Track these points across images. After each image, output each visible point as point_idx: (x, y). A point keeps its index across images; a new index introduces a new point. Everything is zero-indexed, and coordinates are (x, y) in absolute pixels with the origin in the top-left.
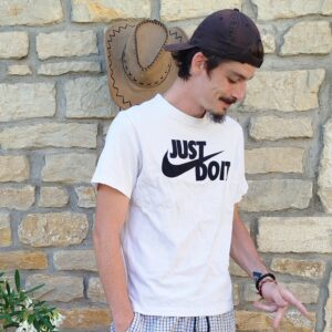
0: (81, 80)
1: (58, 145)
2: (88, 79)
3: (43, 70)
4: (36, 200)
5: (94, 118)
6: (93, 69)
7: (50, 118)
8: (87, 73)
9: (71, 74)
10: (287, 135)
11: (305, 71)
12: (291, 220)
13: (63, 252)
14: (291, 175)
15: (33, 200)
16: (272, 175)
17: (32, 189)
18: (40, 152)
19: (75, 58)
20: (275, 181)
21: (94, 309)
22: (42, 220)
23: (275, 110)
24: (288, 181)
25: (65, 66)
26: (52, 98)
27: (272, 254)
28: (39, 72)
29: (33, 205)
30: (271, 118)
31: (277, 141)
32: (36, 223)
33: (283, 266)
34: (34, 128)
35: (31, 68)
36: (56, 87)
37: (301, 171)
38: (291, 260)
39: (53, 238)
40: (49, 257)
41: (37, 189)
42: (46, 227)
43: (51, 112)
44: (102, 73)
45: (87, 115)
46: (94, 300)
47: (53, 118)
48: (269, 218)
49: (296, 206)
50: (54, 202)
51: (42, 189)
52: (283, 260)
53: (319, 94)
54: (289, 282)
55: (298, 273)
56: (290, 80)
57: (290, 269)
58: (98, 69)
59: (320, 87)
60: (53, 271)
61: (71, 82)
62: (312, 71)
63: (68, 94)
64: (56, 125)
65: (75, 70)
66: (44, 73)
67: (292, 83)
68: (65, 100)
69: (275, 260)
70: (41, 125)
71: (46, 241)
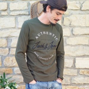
0: (23, 17)
1: (16, 36)
2: (25, 16)
4: (9, 53)
6: (26, 14)
7: (14, 28)
8: (25, 15)
9: (20, 15)
10: (84, 33)
12: (85, 58)
13: (17, 68)
14: (85, 45)
15: (8, 53)
16: (80, 45)
17: (8, 49)
18: (10, 38)
19: (21, 10)
20: (80, 47)
23: (80, 26)
24: (84, 47)
25: (18, 13)
26: (14, 22)
27: (80, 69)
28: (10, 14)
29: (8, 54)
30: (79, 28)
31: (81, 35)
32: (9, 60)
33: (83, 72)
34: (9, 31)
35: (8, 13)
36: (15, 19)
37: (88, 44)
38: (85, 70)
39: (14, 64)
40: (13, 70)
41: (9, 49)
42: (12, 61)
44: (29, 15)
48: (79, 58)
49: (87, 54)
51: (11, 49)
52: (83, 71)
55: (88, 74)
56: (84, 17)
57: (85, 73)
58: (28, 13)
60: (14, 74)
61: (20, 17)
63: (19, 21)
64: (15, 30)
66: (12, 15)
67: (85, 18)
68: (18, 22)
69: (81, 71)
70: (11, 30)
71: (12, 65)
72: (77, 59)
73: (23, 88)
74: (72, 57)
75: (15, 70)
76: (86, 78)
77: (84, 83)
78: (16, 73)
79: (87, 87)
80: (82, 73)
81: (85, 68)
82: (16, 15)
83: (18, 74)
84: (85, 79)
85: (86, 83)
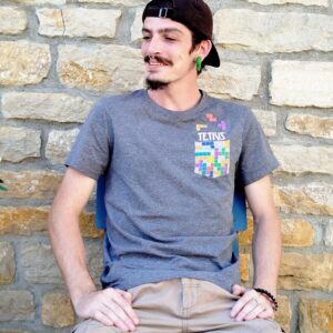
72: (277, 64)
73: (37, 182)
74: (256, 58)
75: (3, 101)
76: (315, 150)
77: (307, 169)
78: (7, 115)
79: (316, 190)
80: (296, 128)
81: (314, 107)
83: (17, 119)
84: (308, 152)
85: (314, 170)
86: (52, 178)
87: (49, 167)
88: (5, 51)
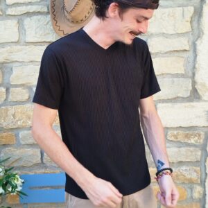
0: (35, 18)
1: (21, 60)
2: (39, 17)
3: (9, 11)
4: (7, 97)
5: (44, 42)
6: (42, 10)
7: (16, 42)
8: (39, 13)
9: (29, 14)
10: (172, 50)
11: (181, 8)
12: (178, 105)
13: (26, 132)
14: (177, 75)
15: (5, 98)
16: (164, 76)
17: (4, 90)
18: (9, 65)
19: (30, 3)
20: (166, 79)
21: (48, 171)
22: (11, 110)
23: (164, 33)
24: (175, 79)
25: (24, 9)
26: (16, 30)
27: (167, 128)
28: (7, 13)
29: (5, 100)
30: (161, 38)
31: (166, 53)
32: (7, 113)
33: (176, 137)
36: (18, 22)
37: (183, 73)
38: (181, 132)
39: (19, 123)
40: (17, 136)
41: (7, 90)
42: (14, 115)
43: (16, 39)
44: (48, 13)
45: (40, 40)
46: (48, 164)
47: (17, 43)
48: (164, 104)
49: (181, 96)
50: (19, 98)
51: (12, 89)
52: (175, 132)
53: (191, 22)
54: (180, 147)
55: (186, 140)
56: (171, 15)
57: (180, 138)
58: (46, 10)
59: (192, 18)
60: (19, 146)
61: (29, 19)
62: (185, 8)
63: (26, 27)
64: (19, 47)
65: (31, 11)
66: (11, 14)
67: (173, 16)
68: (25, 30)
69: (170, 133)
70: (9, 47)
71: (14, 125)
72: (159, 105)
75: (20, 136)
76: (183, 149)
77: (179, 160)
78: (23, 143)
79: (186, 170)
80: (172, 139)
81: (180, 127)
82: (19, 13)
83: (27, 145)
84: (179, 151)
85: (184, 160)
86: (47, 173)
87: (46, 167)
88: (19, 111)
